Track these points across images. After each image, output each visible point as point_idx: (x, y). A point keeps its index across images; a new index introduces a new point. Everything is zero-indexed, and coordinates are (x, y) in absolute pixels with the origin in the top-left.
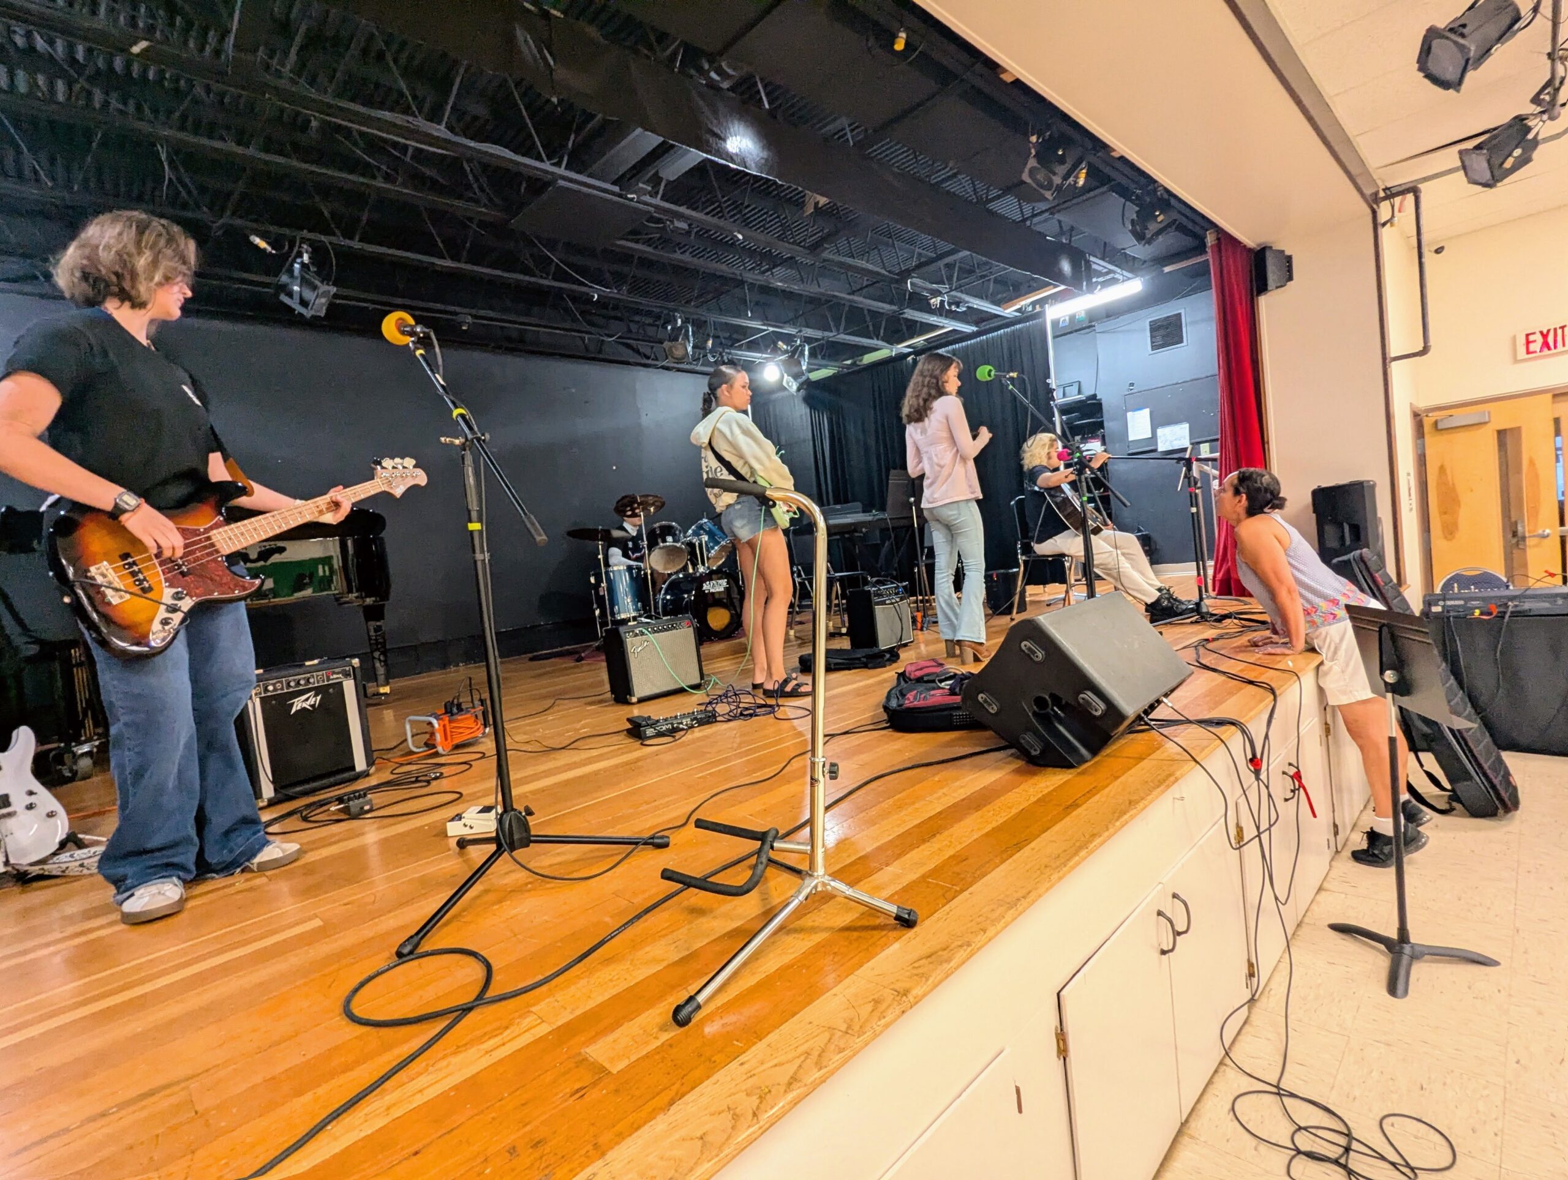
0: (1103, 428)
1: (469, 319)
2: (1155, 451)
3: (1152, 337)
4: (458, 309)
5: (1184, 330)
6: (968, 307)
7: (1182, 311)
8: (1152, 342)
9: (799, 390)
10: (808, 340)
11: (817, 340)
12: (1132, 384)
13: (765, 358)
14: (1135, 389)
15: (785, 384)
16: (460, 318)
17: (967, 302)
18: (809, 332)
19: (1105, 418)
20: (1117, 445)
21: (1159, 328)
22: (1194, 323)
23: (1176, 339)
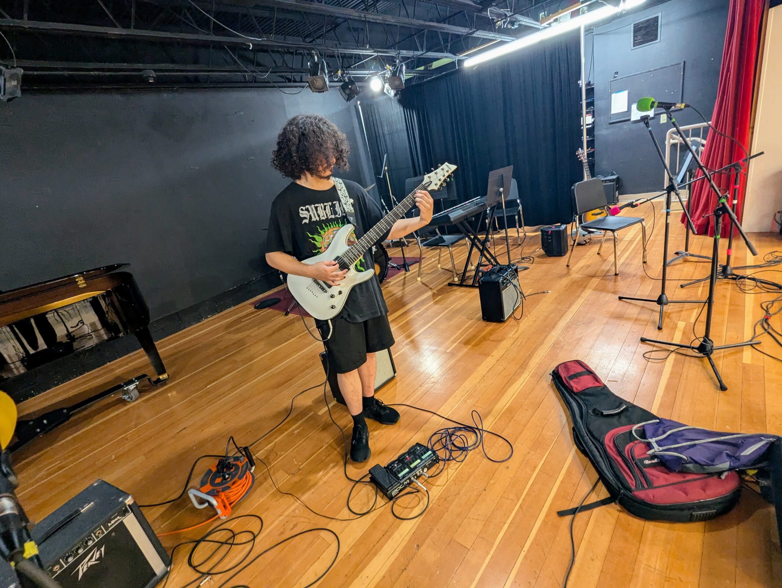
0: (593, 106)
1: (153, 74)
2: (629, 120)
3: (634, 37)
4: (140, 66)
5: (659, 29)
6: (519, 25)
7: (660, 15)
8: (634, 40)
9: (396, 95)
10: (404, 59)
11: (408, 58)
12: (617, 73)
13: (370, 74)
14: (619, 77)
15: (385, 91)
16: (145, 74)
17: (519, 21)
18: (404, 53)
19: (595, 98)
20: (602, 118)
21: (640, 29)
22: (668, 24)
23: (653, 37)
